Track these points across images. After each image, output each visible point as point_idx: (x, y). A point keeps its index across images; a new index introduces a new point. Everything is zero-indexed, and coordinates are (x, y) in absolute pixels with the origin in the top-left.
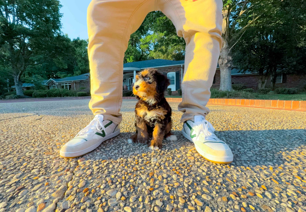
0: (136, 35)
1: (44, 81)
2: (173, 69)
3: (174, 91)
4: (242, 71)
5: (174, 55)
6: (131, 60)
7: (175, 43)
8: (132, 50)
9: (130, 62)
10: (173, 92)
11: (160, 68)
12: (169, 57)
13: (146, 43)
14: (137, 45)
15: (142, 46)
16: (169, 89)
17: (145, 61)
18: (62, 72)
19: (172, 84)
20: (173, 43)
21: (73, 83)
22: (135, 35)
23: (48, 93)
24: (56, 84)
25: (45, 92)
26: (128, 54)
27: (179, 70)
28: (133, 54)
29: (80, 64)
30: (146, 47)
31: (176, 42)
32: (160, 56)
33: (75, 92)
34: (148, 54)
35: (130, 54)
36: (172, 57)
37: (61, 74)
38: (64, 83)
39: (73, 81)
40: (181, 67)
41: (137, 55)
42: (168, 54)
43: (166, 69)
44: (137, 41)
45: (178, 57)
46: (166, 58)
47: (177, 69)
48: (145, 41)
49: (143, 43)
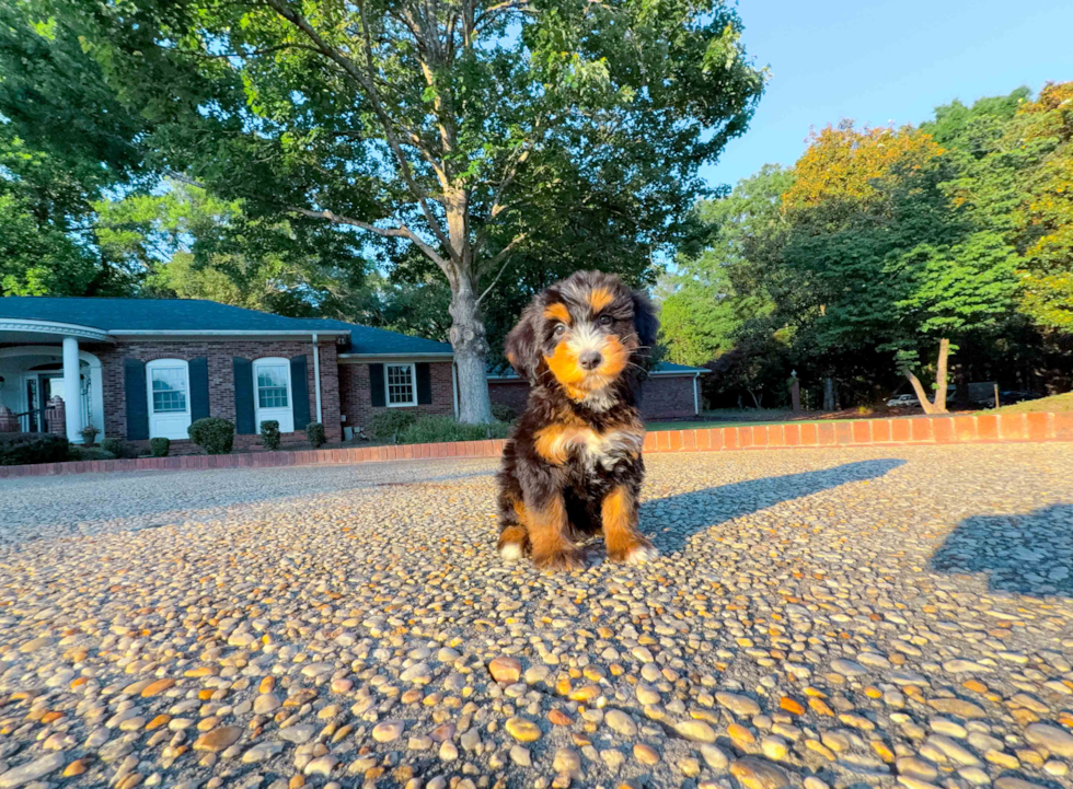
0: (67, 177)
2: (275, 345)
3: (287, 434)
4: (498, 368)
5: (270, 294)
6: (31, 286)
8: (41, 239)
9: (24, 293)
11: (222, 340)
12: (252, 299)
15: (107, 236)
16: (270, 422)
19: (277, 405)
20: (275, 250)
22: (60, 177)
26: (12, 252)
27: (303, 353)
28: (47, 258)
30: (128, 240)
31: (288, 249)
32: (209, 288)
34: (141, 275)
35: (24, 256)
36: (263, 301)
40: (311, 342)
41: (71, 267)
43: (248, 346)
44: (71, 203)
45: (288, 305)
46: (238, 301)
47: (294, 348)
48: (123, 215)
49: (112, 219)
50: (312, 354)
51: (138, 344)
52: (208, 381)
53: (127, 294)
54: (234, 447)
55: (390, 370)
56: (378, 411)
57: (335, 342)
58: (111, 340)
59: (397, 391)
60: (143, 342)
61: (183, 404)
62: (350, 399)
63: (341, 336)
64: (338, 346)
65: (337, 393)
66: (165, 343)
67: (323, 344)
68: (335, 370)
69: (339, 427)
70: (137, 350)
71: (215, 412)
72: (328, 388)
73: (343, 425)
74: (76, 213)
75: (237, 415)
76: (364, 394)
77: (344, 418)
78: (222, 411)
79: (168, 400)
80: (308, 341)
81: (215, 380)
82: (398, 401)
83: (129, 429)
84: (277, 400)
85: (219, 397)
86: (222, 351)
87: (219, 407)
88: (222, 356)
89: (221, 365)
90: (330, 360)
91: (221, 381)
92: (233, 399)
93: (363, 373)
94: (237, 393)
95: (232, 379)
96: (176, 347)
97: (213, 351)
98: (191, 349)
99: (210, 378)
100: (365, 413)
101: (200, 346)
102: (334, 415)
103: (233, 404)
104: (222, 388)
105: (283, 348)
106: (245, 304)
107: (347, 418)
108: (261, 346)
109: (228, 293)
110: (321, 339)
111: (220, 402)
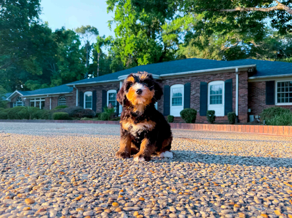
0: (156, 19)
1: (7, 95)
2: (219, 75)
3: (221, 117)
5: (223, 50)
6: (144, 61)
7: (224, 30)
8: (148, 44)
9: (143, 64)
10: (219, 117)
11: (196, 75)
12: (214, 54)
13: (173, 32)
14: (158, 35)
15: (165, 37)
16: (211, 111)
17: (168, 63)
18: (34, 80)
19: (217, 103)
20: (219, 31)
21: (49, 98)
22: (154, 19)
23: (9, 113)
24: (22, 99)
25: (6, 111)
26: (141, 50)
27: (231, 78)
28: (149, 50)
29: (61, 68)
30: (172, 38)
31: (226, 29)
32: (197, 53)
33: (50, 112)
34: (176, 51)
35: (143, 51)
36: (219, 54)
37: (32, 83)
38: (35, 98)
39: (49, 95)
40: (235, 72)
41: (155, 52)
42: (212, 48)
43: (207, 76)
44: (157, 28)
45: (231, 54)
46: (209, 56)
47: (227, 76)
48: (170, 28)
49: (167, 31)
50: (235, 78)
51: (168, 79)
52: (190, 93)
53: (174, 59)
54: (196, 121)
55: (279, 84)
56: (269, 107)
57: (247, 71)
58: (161, 79)
59: (283, 96)
60: (170, 78)
61: (181, 103)
62: (254, 100)
63: (250, 68)
64: (248, 73)
65: (246, 97)
66: (177, 78)
67: (241, 72)
68: (246, 86)
69: (246, 115)
70: (168, 81)
71: (192, 106)
72: (242, 95)
73: (249, 114)
74: (158, 31)
75: (200, 108)
76: (262, 98)
77: (250, 111)
78: (195, 106)
79: (177, 101)
80: (233, 72)
81: (193, 92)
82: (283, 101)
83: (164, 112)
84: (217, 101)
85: (194, 99)
86: (196, 80)
87: (194, 104)
88: (196, 82)
89: (196, 86)
90: (245, 80)
91: (195, 93)
92: (199, 100)
93: (262, 86)
94: (201, 97)
95: (199, 92)
96: (180, 79)
97: (193, 80)
98: (185, 80)
99: (191, 91)
100: (262, 108)
101: (189, 78)
102: (244, 109)
103: (199, 102)
104: (195, 96)
105: (222, 76)
106: (211, 57)
107: (251, 111)
108: (212, 76)
109: (204, 53)
110: (240, 70)
111: (194, 102)
